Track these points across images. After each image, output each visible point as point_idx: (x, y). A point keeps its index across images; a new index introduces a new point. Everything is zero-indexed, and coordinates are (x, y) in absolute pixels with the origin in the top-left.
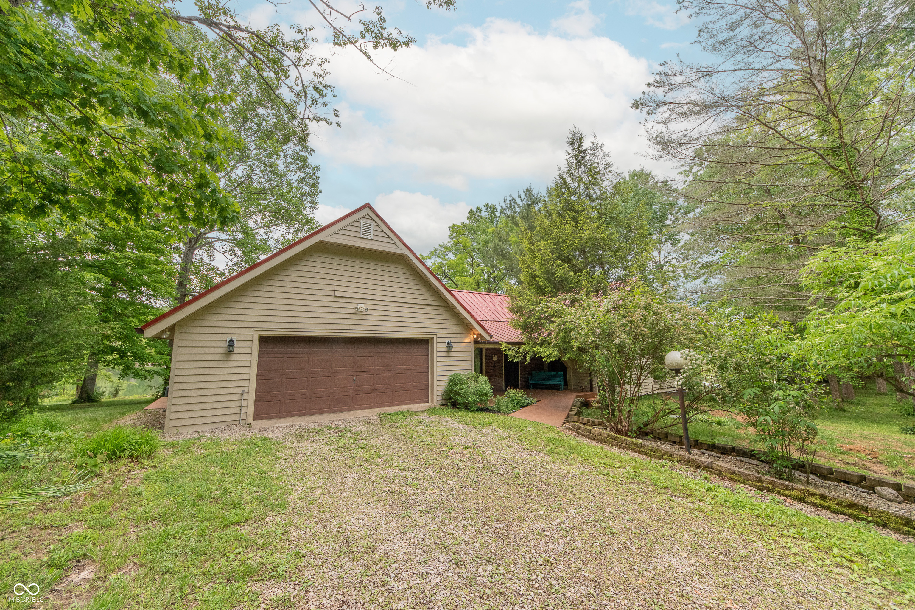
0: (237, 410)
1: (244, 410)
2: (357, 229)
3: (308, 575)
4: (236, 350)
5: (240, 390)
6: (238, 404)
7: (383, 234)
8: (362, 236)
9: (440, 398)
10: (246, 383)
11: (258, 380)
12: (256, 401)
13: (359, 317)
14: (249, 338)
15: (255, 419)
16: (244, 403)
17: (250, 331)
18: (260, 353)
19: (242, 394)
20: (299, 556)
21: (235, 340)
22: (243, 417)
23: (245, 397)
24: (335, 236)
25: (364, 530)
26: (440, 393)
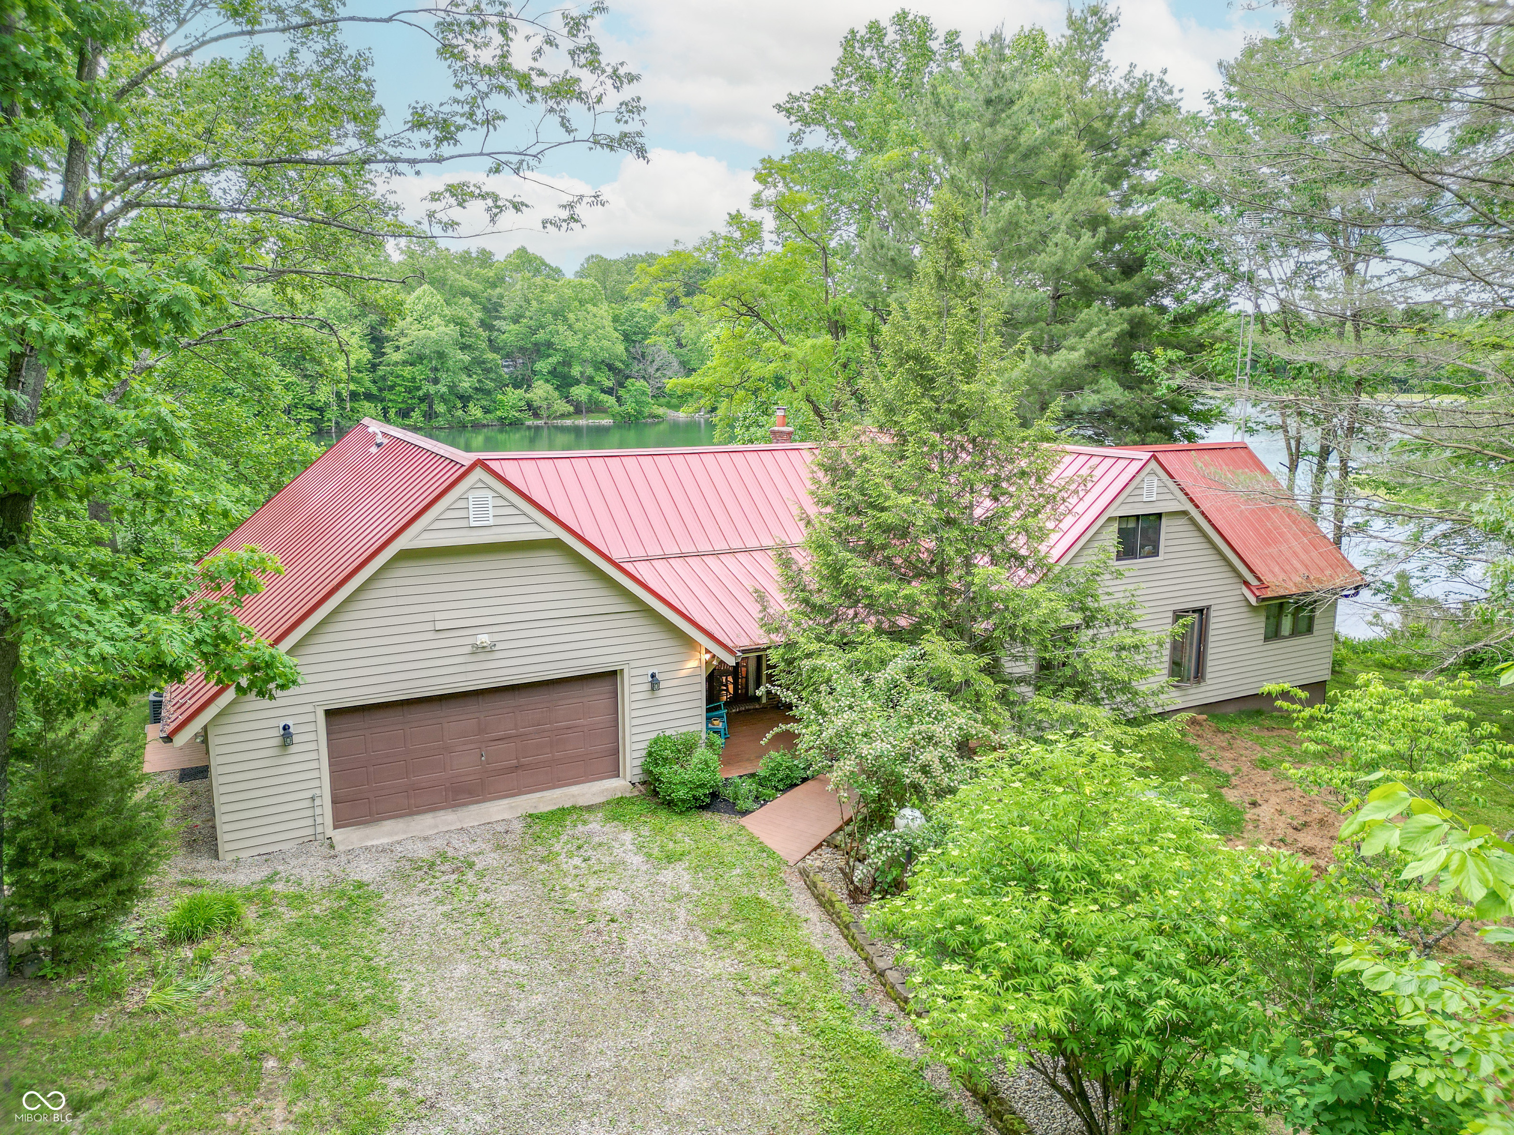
0: (310, 822)
1: (319, 820)
2: (462, 514)
3: (417, 1074)
4: (295, 739)
5: (309, 794)
6: (309, 813)
7: (512, 511)
8: (473, 524)
9: (638, 771)
10: (316, 783)
11: (332, 772)
12: (334, 802)
13: (482, 657)
14: (311, 718)
15: (335, 827)
16: (318, 811)
17: (310, 708)
18: (328, 733)
19: (313, 799)
20: (411, 1061)
21: (290, 723)
22: (319, 829)
23: (318, 802)
24: (426, 535)
25: (462, 1038)
26: (638, 762)
